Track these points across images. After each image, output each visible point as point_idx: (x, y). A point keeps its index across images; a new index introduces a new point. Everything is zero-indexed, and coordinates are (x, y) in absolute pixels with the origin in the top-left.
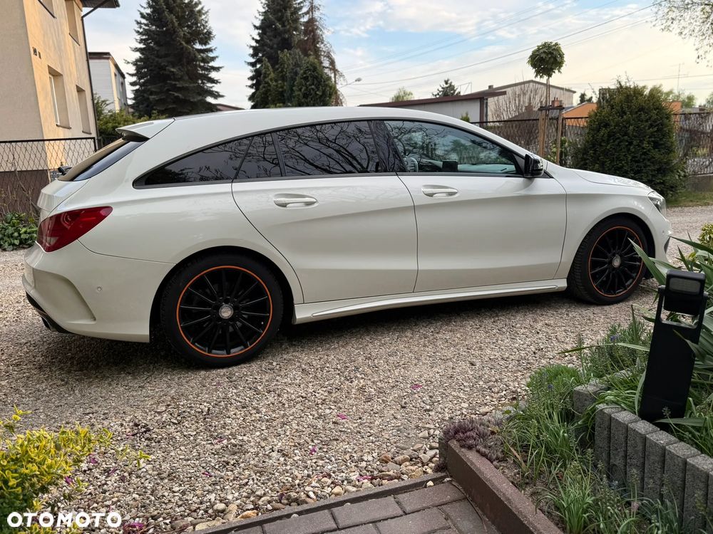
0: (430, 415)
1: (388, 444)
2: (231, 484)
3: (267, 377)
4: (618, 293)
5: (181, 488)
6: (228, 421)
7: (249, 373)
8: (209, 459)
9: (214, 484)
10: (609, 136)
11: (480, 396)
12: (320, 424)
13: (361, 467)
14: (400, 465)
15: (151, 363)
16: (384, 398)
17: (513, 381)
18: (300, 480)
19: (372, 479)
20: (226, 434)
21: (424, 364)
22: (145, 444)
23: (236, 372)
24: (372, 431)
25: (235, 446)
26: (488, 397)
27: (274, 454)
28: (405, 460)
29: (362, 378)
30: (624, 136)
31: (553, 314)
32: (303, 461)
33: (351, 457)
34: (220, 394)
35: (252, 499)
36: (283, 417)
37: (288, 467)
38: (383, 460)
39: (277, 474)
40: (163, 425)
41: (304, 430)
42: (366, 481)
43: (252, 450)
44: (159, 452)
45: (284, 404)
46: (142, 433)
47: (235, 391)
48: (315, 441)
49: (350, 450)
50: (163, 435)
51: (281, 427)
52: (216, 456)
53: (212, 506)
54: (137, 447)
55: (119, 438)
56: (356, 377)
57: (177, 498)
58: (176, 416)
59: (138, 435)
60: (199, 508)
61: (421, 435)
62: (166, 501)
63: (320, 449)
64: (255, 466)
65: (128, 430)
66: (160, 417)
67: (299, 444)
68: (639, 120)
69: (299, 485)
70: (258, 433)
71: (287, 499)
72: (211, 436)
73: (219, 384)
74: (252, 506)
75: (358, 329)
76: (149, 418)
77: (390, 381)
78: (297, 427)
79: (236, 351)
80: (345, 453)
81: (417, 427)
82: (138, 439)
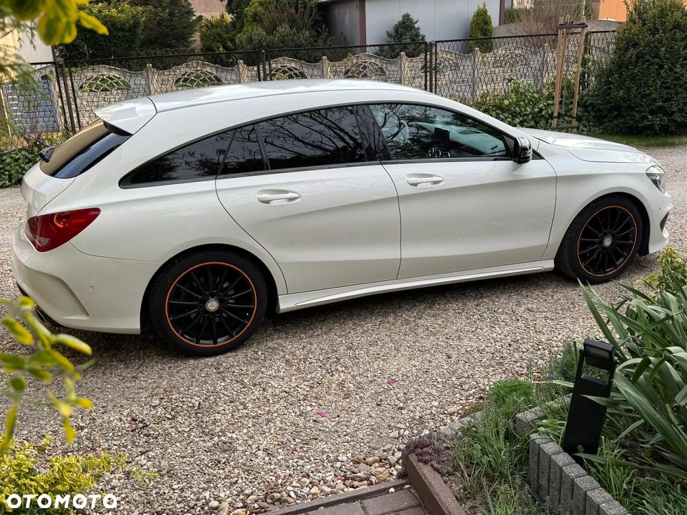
0: (402, 414)
1: (362, 444)
2: (223, 482)
3: (252, 368)
4: (608, 272)
5: (179, 485)
6: (218, 417)
7: (235, 364)
8: (203, 457)
9: (208, 482)
10: (638, 57)
11: (451, 394)
12: (301, 422)
13: (337, 468)
14: (371, 466)
15: (141, 349)
16: (362, 395)
17: (484, 378)
18: (283, 480)
19: (344, 480)
20: (216, 431)
21: (403, 355)
22: (144, 440)
23: (224, 362)
24: (348, 431)
25: (225, 443)
26: (458, 395)
27: (260, 453)
28: (375, 461)
29: (343, 372)
30: (654, 57)
31: (538, 295)
32: (286, 461)
33: (328, 457)
34: (209, 388)
35: (241, 497)
36: (268, 413)
37: (272, 467)
38: (356, 461)
39: (263, 473)
40: (159, 420)
41: (287, 428)
42: (340, 481)
43: (240, 448)
44: (157, 448)
45: (269, 400)
46: (141, 429)
47: (223, 384)
48: (297, 440)
49: (327, 450)
50: (160, 431)
51: (266, 425)
52: (209, 454)
53: (207, 503)
54: (137, 444)
55: (120, 434)
56: (337, 370)
57: (177, 495)
58: (170, 411)
59: (137, 431)
60: (196, 504)
61: (391, 435)
62: (168, 498)
63: (301, 448)
64: (244, 465)
65: (127, 425)
66: (155, 412)
67: (282, 443)
68: (673, 40)
69: (281, 485)
70: (245, 431)
71: (272, 499)
72: (203, 432)
73: (207, 375)
74: (241, 505)
75: (342, 313)
76: (145, 413)
77: (369, 375)
78: (280, 425)
79: (222, 341)
80: (323, 453)
81: (389, 426)
82: (137, 435)
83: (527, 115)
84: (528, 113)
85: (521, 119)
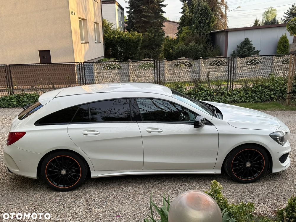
4: (249, 179)
79: (67, 186)
83: (278, 91)
84: (278, 89)
85: (275, 92)
